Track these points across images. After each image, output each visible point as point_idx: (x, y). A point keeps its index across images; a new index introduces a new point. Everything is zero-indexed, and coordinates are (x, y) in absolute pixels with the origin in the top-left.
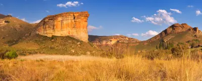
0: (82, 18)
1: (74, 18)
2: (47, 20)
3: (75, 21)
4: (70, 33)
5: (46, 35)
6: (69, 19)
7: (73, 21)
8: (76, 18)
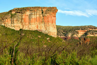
0: (51, 13)
1: (43, 13)
2: (13, 13)
3: (43, 16)
4: (39, 28)
5: (13, 28)
6: (38, 13)
7: (41, 16)
8: (44, 13)
